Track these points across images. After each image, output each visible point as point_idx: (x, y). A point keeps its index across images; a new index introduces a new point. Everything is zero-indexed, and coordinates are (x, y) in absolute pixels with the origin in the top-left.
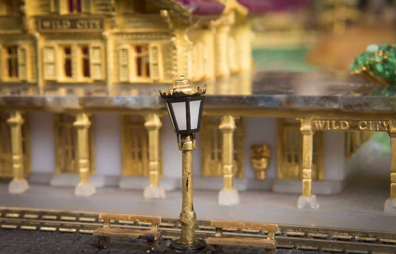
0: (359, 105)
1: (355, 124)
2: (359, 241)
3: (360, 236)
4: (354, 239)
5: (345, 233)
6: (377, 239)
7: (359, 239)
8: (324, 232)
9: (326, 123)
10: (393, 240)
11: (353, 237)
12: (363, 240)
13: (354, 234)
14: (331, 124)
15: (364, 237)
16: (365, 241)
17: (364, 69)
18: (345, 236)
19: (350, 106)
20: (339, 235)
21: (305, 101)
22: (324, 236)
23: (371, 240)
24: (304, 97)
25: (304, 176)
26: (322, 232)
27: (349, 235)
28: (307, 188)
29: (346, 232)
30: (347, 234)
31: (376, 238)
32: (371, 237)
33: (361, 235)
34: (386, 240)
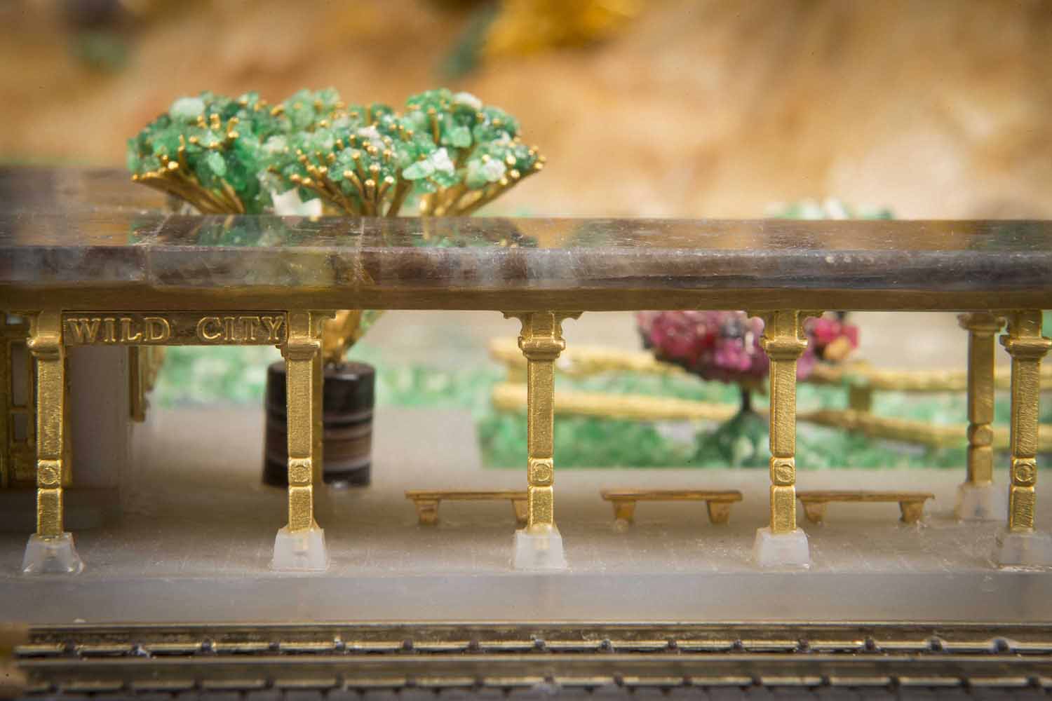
0: (203, 272)
1: (189, 325)
2: (221, 653)
3: (224, 641)
4: (209, 649)
5: (180, 637)
6: (272, 644)
7: (220, 649)
8: (120, 638)
9: (102, 325)
10: (315, 644)
11: (205, 645)
12: (234, 649)
13: (206, 636)
14: (118, 325)
15: (236, 641)
16: (238, 653)
17: (173, 165)
18: (181, 642)
19: (176, 275)
20: (163, 642)
21: (45, 262)
22: (121, 647)
23: (255, 648)
24: (40, 251)
25: (41, 480)
26: (115, 637)
27: (194, 639)
28: (48, 516)
29: (183, 634)
30: (187, 638)
31: (270, 642)
32: (254, 641)
33: (226, 636)
34: (294, 646)
